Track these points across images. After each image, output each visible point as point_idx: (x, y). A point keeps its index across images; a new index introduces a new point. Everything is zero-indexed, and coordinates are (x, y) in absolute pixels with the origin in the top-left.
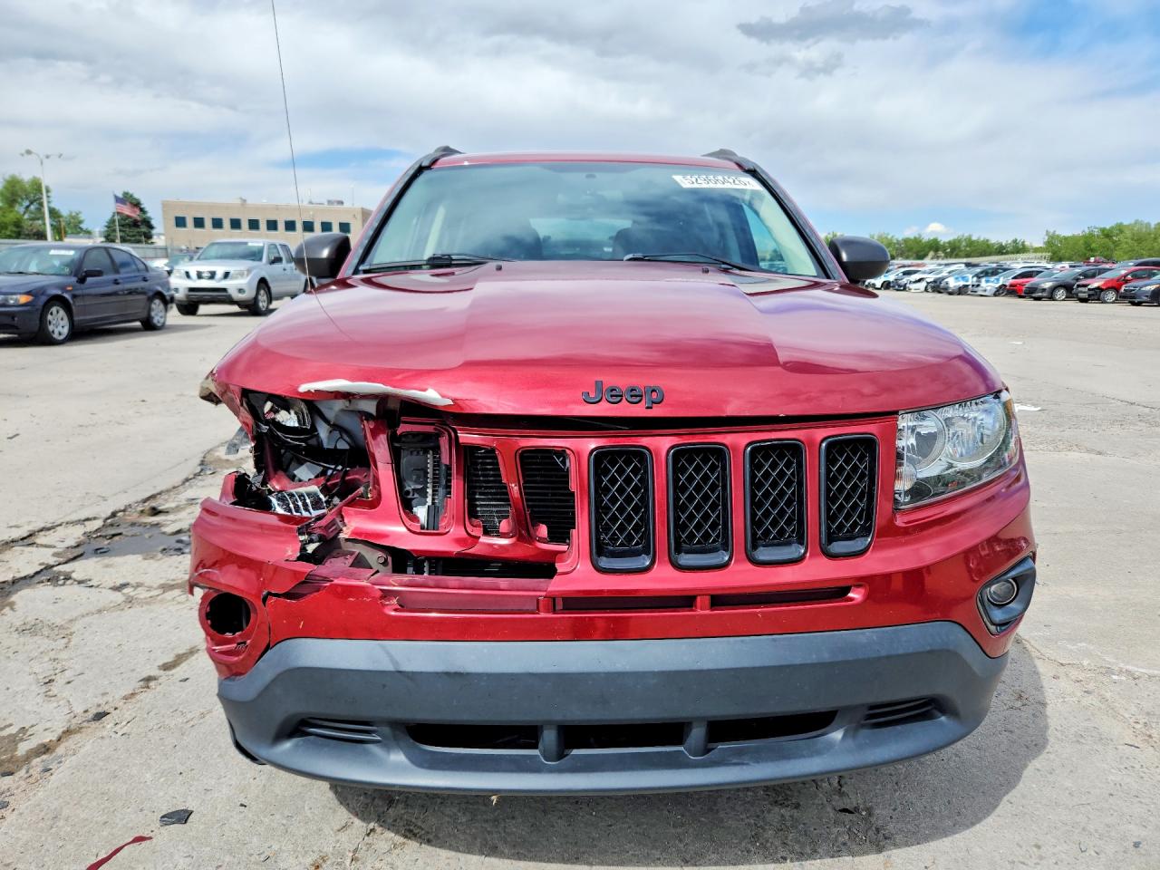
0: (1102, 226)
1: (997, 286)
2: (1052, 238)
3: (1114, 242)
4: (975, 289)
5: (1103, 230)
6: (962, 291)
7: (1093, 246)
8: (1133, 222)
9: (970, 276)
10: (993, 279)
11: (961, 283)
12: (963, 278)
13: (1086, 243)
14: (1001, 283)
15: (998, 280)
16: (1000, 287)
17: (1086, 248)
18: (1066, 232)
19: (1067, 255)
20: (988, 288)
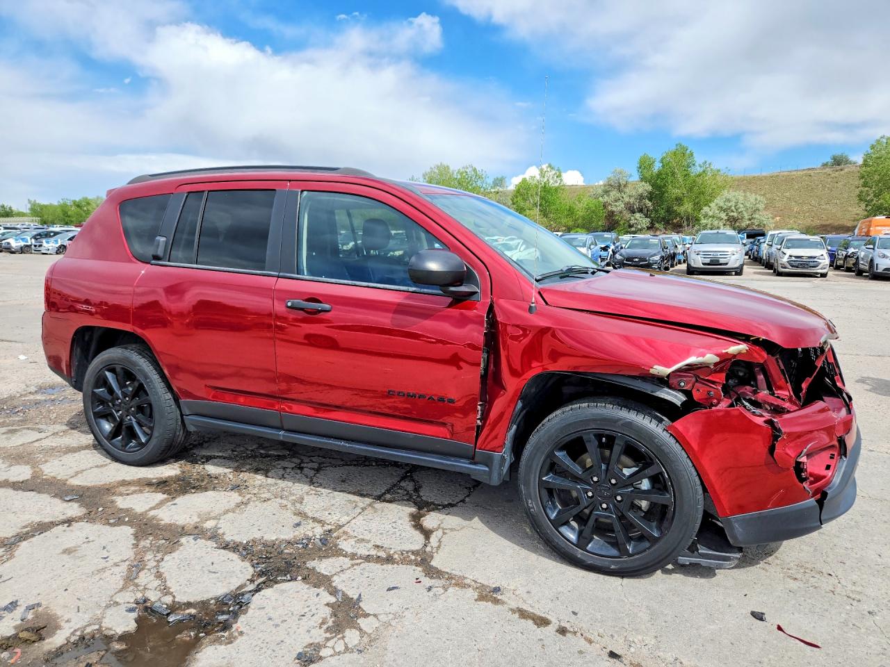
0: (74, 199)
1: (57, 246)
2: (34, 205)
3: (84, 211)
4: (39, 249)
5: (74, 202)
6: (23, 250)
7: (69, 213)
8: (95, 197)
9: (29, 238)
10: (52, 240)
11: (22, 244)
12: (23, 239)
13: (63, 211)
14: (59, 244)
15: (56, 241)
16: (60, 247)
17: (64, 215)
18: (44, 202)
19: (50, 219)
20: (50, 248)
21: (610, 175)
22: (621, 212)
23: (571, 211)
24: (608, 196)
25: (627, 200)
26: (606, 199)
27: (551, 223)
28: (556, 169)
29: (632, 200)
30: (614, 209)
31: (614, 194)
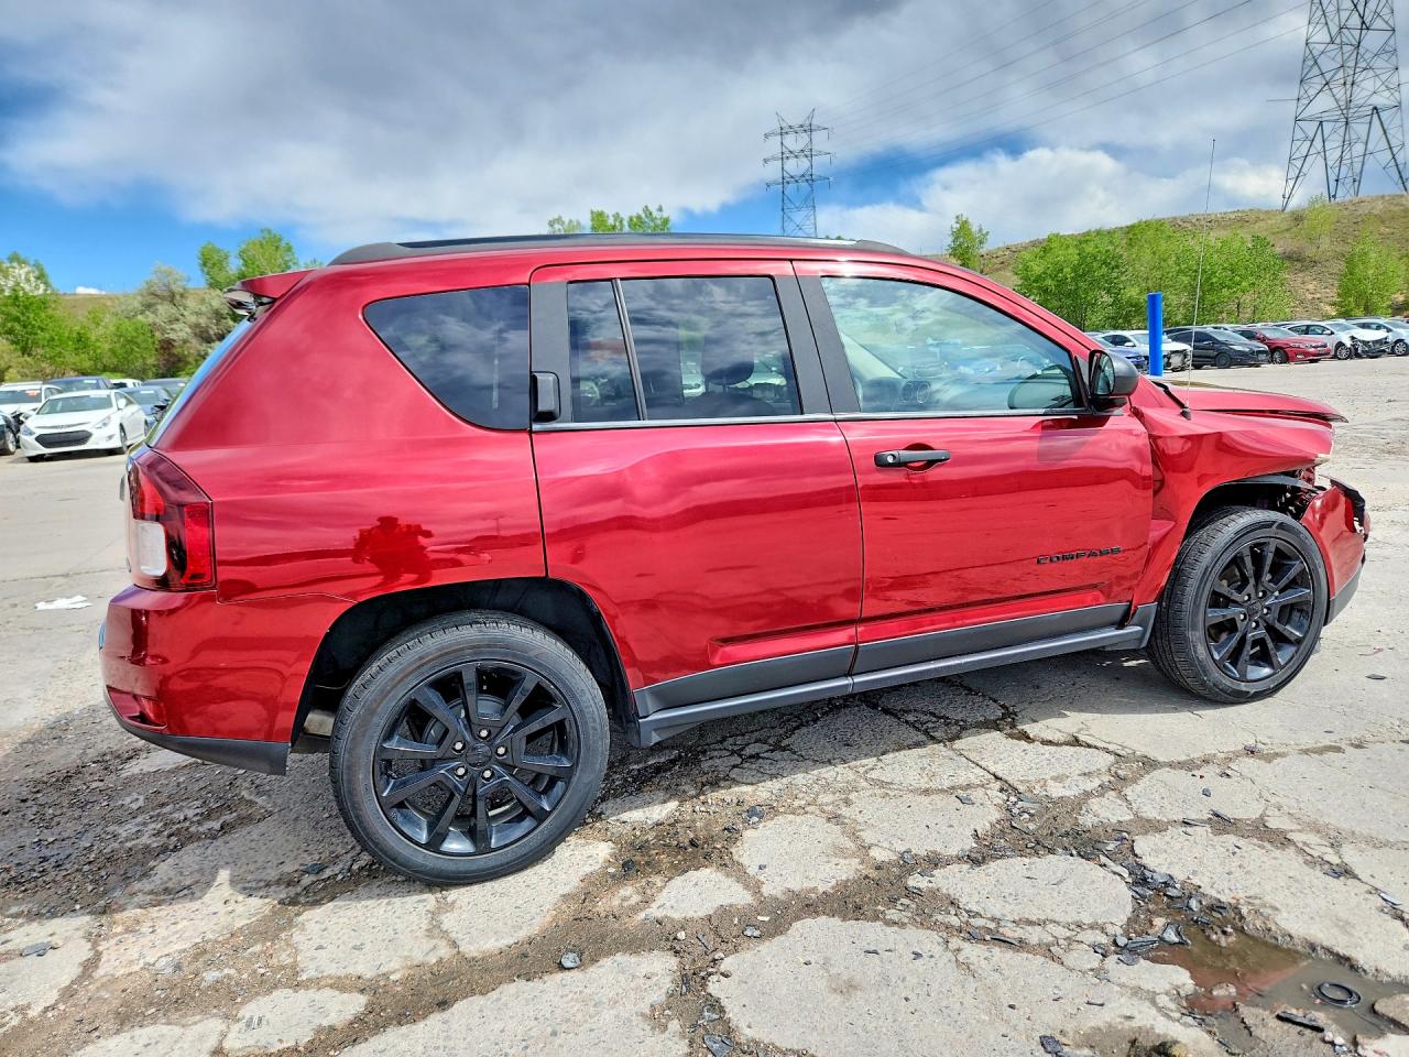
21: (154, 278)
22: (185, 342)
23: (81, 342)
24: (155, 312)
25: (193, 319)
26: (150, 318)
27: (43, 365)
28: (32, 263)
29: (203, 321)
30: (172, 336)
31: (164, 310)
